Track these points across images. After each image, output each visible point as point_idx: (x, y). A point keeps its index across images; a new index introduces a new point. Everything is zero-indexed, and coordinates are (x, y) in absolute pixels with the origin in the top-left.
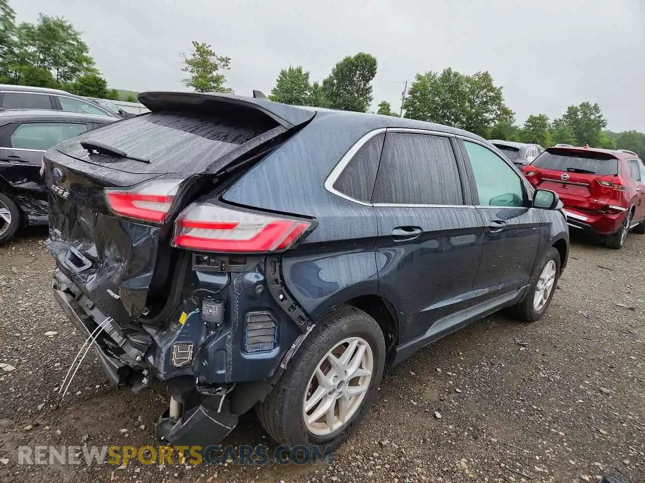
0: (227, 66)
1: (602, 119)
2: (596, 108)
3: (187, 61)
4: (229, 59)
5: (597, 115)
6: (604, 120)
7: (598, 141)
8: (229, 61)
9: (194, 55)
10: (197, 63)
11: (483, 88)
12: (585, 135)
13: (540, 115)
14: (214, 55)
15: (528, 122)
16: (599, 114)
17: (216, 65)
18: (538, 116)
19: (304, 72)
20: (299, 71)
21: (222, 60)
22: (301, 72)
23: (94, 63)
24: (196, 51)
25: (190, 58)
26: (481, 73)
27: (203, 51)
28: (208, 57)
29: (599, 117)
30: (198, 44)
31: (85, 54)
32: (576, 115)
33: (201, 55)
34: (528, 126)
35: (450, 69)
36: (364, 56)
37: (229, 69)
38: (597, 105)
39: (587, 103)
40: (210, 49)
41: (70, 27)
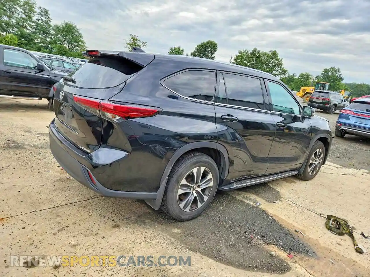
0: (145, 46)
2: (338, 70)
3: (127, 43)
4: (146, 43)
5: (339, 74)
8: (147, 43)
9: (130, 40)
10: (131, 44)
11: (273, 58)
13: (306, 73)
14: (139, 41)
15: (300, 76)
16: (340, 74)
17: (140, 45)
19: (181, 49)
20: (179, 49)
21: (143, 43)
22: (180, 49)
23: (85, 43)
24: (131, 39)
25: (128, 42)
26: (273, 51)
27: (135, 39)
28: (137, 42)
29: (340, 75)
30: (132, 36)
31: (81, 39)
33: (134, 41)
35: (256, 48)
36: (211, 42)
37: (146, 47)
38: (339, 68)
39: (334, 67)
40: (138, 38)
41: (75, 27)
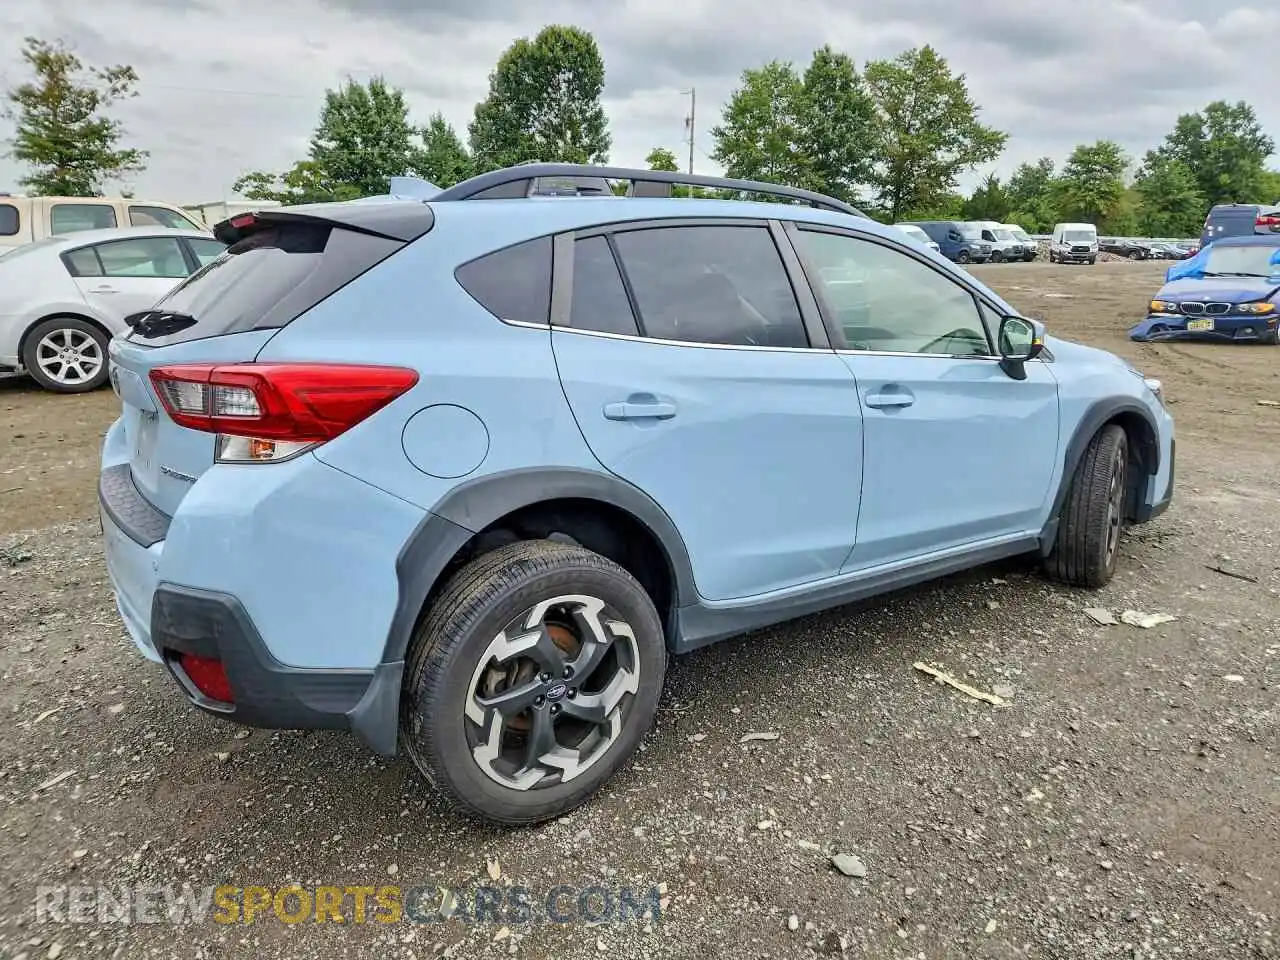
1: (1259, 134)
6: (1264, 137)
7: (1255, 190)
12: (1225, 178)
18: (1095, 146)
32: (1200, 135)
34: (1075, 173)
